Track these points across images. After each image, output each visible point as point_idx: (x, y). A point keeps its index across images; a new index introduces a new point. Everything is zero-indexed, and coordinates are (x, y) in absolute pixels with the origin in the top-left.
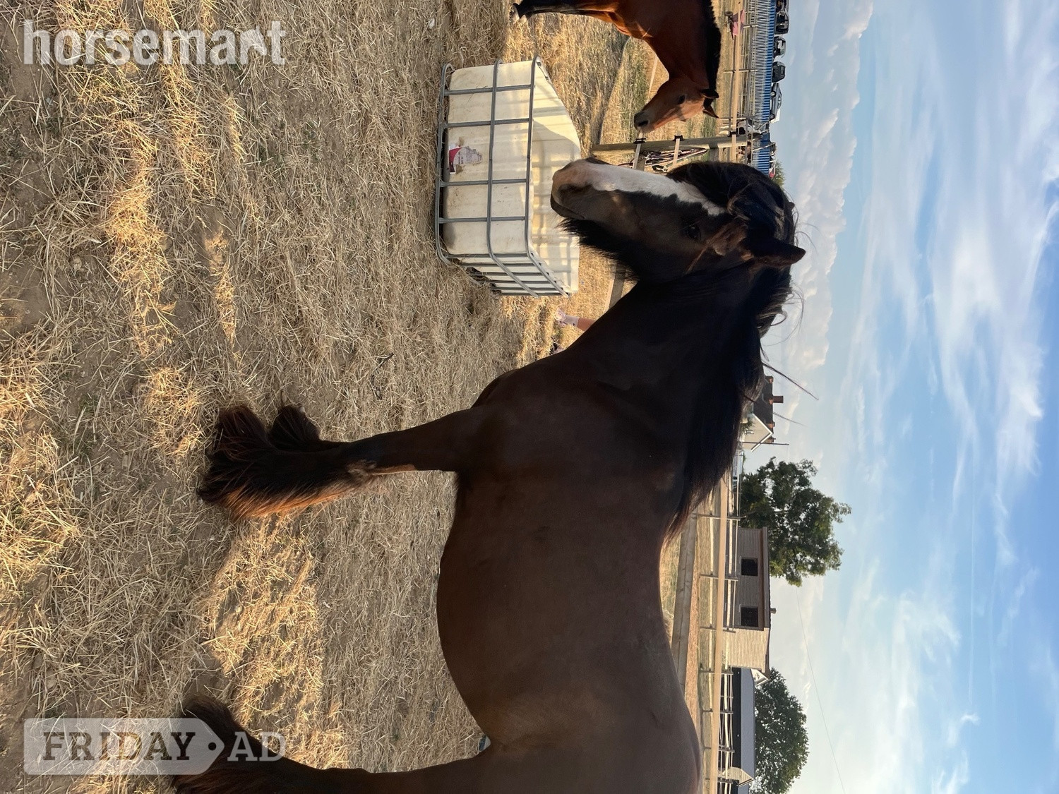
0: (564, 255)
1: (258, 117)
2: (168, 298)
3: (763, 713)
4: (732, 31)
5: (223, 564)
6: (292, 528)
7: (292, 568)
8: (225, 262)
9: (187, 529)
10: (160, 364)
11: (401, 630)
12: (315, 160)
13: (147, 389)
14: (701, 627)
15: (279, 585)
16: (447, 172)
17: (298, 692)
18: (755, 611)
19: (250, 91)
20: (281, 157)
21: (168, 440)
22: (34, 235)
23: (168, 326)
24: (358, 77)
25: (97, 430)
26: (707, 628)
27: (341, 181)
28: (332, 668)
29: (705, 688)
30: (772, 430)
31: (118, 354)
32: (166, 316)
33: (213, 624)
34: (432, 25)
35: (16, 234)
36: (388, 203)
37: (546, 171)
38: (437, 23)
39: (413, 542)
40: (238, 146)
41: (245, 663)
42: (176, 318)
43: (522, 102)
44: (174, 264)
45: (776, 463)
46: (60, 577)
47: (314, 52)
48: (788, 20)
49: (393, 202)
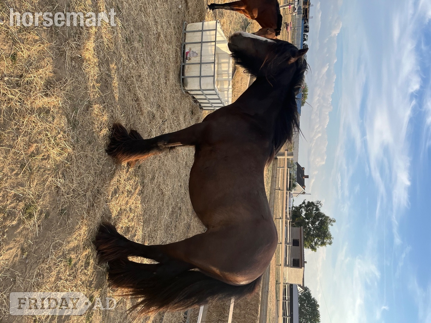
0: (226, 96)
1: (125, 27)
2: (98, 81)
3: (302, 305)
4: (287, 30)
5: (113, 178)
6: (133, 173)
7: (134, 187)
8: (116, 73)
9: (102, 162)
10: (96, 103)
11: (168, 224)
12: (143, 46)
13: (92, 110)
14: (277, 265)
15: (129, 192)
16: (185, 60)
17: (135, 233)
18: (298, 260)
19: (123, 18)
20: (132, 42)
21: (98, 130)
22: (63, 50)
23: (98, 91)
24: (157, 20)
25: (78, 119)
26: (279, 265)
27: (151, 55)
28: (145, 229)
29: (278, 291)
30: (304, 189)
31: (84, 96)
32: (98, 87)
33: (110, 197)
34: (180, 7)
35: (58, 48)
36: (165, 67)
37: (219, 65)
38: (182, 7)
39: (172, 193)
40: (120, 35)
41: (119, 216)
42: (101, 89)
43: (212, 35)
44: (100, 70)
45: (306, 202)
46: (66, 165)
47: (143, 9)
48: (309, 28)
49: (167, 67)
